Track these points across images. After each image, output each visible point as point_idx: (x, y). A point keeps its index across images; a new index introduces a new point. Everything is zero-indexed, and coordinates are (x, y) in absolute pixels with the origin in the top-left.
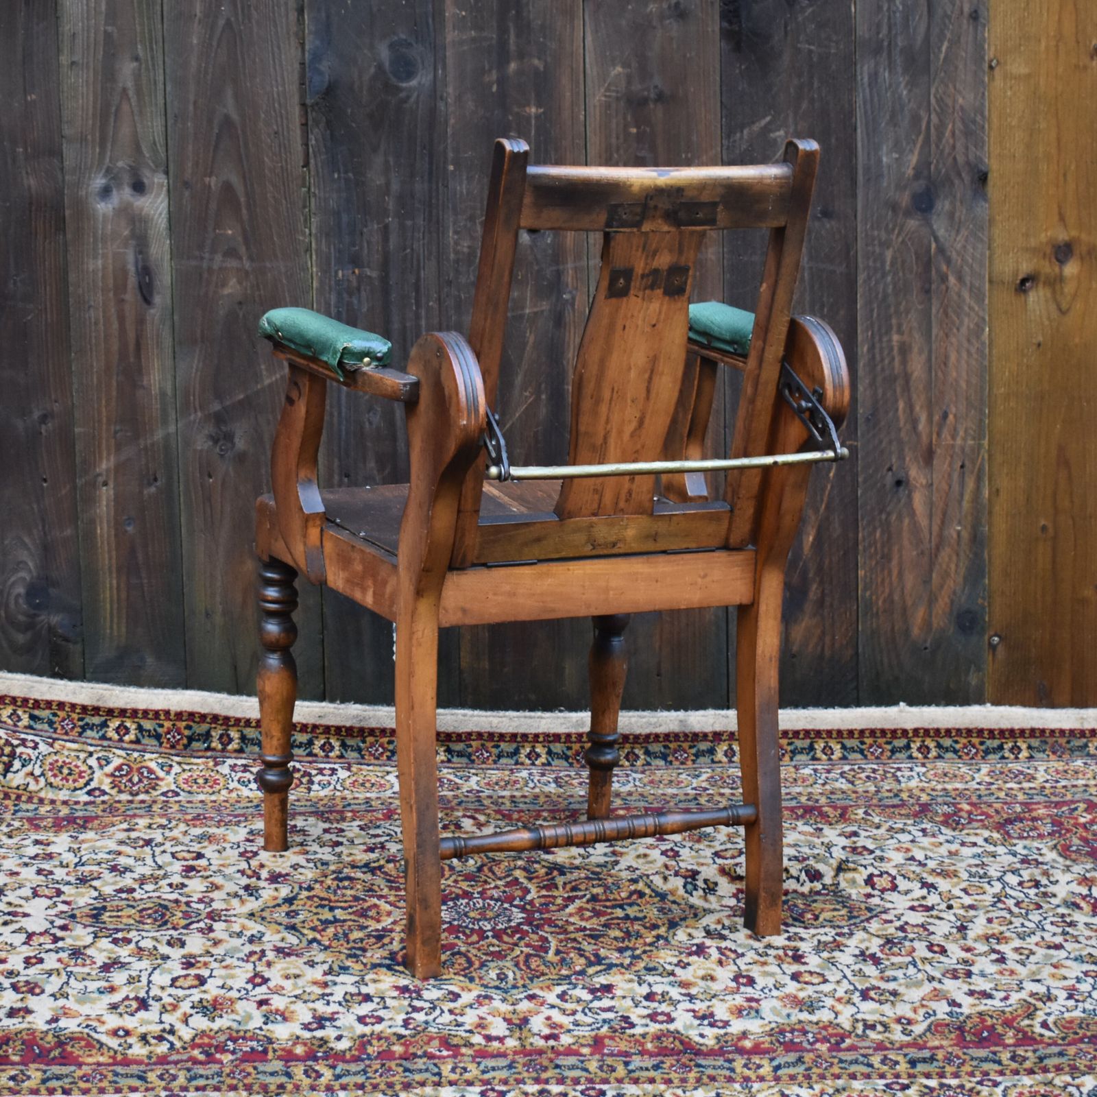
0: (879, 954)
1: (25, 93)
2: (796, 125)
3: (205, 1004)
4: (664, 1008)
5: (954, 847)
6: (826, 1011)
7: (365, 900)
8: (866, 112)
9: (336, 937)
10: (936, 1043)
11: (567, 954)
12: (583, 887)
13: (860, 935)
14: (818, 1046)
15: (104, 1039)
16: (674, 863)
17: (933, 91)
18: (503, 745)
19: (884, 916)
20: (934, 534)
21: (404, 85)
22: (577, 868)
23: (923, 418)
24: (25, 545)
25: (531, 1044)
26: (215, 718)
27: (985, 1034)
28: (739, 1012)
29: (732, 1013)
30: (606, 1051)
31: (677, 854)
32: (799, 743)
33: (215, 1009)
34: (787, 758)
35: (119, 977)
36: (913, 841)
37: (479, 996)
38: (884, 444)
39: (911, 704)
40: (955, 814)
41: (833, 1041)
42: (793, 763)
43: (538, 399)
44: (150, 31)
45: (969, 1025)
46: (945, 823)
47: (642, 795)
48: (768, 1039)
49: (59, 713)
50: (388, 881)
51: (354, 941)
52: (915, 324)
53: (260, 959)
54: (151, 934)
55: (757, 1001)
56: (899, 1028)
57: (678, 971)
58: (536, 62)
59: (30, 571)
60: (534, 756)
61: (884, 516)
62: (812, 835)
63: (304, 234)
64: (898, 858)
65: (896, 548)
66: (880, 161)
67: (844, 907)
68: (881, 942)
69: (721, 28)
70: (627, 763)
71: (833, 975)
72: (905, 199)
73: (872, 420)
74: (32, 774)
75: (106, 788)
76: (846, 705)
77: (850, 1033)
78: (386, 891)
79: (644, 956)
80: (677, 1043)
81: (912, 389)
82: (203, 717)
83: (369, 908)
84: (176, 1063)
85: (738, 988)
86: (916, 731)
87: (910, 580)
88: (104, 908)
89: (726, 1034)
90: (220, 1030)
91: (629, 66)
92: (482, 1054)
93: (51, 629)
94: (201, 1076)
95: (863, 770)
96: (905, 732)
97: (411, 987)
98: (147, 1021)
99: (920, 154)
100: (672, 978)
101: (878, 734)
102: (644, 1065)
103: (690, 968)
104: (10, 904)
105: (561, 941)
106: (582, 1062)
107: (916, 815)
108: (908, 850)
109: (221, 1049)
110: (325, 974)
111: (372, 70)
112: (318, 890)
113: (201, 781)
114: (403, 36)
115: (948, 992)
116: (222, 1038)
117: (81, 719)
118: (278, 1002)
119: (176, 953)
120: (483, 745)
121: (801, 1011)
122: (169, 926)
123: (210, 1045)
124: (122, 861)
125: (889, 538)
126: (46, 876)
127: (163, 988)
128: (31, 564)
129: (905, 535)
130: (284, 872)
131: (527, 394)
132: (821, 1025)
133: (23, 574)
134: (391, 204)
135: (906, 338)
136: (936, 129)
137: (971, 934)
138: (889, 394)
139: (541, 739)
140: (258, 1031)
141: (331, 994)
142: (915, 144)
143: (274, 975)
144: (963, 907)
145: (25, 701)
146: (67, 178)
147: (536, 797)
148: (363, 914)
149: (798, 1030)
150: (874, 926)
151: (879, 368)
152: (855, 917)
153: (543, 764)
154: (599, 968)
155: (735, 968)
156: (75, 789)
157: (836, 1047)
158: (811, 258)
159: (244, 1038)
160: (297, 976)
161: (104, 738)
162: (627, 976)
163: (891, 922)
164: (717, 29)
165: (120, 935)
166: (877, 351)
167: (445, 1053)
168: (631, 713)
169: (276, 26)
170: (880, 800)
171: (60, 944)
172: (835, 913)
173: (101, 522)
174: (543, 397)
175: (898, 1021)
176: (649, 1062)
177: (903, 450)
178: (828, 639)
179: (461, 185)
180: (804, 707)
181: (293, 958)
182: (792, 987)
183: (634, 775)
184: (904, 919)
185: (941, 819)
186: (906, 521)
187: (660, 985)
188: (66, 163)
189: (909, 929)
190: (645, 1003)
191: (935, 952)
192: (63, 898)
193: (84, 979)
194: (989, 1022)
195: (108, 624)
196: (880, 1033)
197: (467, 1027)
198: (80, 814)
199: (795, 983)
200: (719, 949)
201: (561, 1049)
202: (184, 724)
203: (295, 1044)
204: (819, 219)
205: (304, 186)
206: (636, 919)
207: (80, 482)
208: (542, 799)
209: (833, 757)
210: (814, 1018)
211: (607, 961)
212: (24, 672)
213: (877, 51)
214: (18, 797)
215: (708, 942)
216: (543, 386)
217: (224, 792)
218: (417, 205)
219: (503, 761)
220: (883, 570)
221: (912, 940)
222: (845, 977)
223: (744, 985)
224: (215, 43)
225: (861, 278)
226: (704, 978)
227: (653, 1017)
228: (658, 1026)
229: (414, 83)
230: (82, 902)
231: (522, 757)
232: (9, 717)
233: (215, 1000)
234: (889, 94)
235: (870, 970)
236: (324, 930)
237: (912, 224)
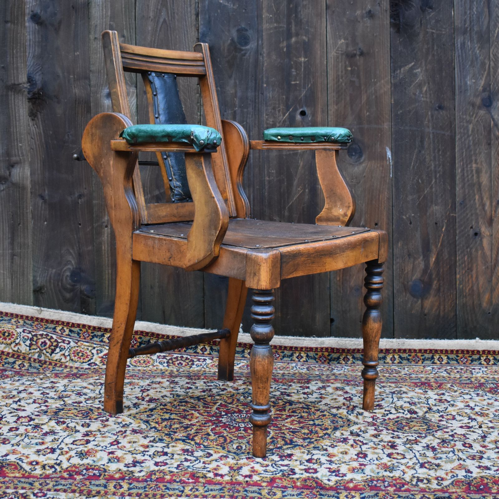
0: (436, 447)
1: (74, 51)
2: (426, 66)
3: (83, 452)
4: (315, 466)
5: (490, 402)
6: (399, 472)
7: (188, 411)
8: (459, 61)
9: (166, 426)
10: (454, 490)
11: (277, 439)
12: (298, 412)
13: (430, 437)
14: (389, 488)
15: (24, 465)
16: (348, 403)
17: (491, 51)
18: (286, 352)
19: (445, 430)
20: (493, 259)
21: (244, 48)
22: (300, 403)
23: (488, 203)
24: (71, 254)
25: (236, 479)
26: (153, 334)
27: (482, 487)
28: (353, 470)
29: (349, 470)
30: (275, 485)
31: (351, 399)
32: (427, 356)
33: (86, 455)
34: (420, 362)
35: (49, 438)
36: (471, 399)
37: (222, 456)
38: (469, 216)
39: (482, 338)
40: (496, 388)
41: (398, 486)
42: (423, 365)
43: (304, 192)
44: (130, 24)
45: (474, 482)
46: (490, 392)
47: (345, 375)
48: (363, 483)
49: (83, 329)
50: (205, 404)
51: (173, 429)
52: (483, 160)
53: (122, 434)
54: (76, 421)
55: (365, 465)
56: (436, 482)
57: (329, 449)
58: (304, 37)
59: (73, 265)
60: (299, 357)
61: (469, 250)
62: (421, 394)
63: (197, 115)
64: (461, 405)
65: (475, 265)
66: (466, 83)
67: (426, 425)
68: (439, 441)
69: (390, 22)
70: (344, 362)
71: (409, 455)
72: (478, 101)
73: (463, 204)
74: (64, 355)
75: (98, 363)
76: (450, 338)
77: (408, 483)
78: (201, 408)
79: (315, 443)
80: (314, 483)
81: (482, 190)
82: (147, 333)
83: (188, 415)
84: (52, 478)
85: (357, 459)
86: (484, 351)
87: (481, 281)
88: (63, 409)
89: (342, 480)
90: (83, 464)
91: (348, 40)
92: (210, 482)
93: (81, 292)
94: (61, 484)
95: (456, 369)
96: (478, 352)
97: (190, 450)
98: (50, 459)
99: (485, 80)
100: (325, 452)
101: (465, 353)
102: (292, 493)
103: (336, 448)
104: (20, 405)
105: (276, 433)
106: (260, 489)
107: (476, 388)
108: (467, 402)
109: (78, 473)
110: (150, 442)
111: (229, 41)
112: (169, 407)
113: (142, 362)
114: (243, 26)
115: (467, 466)
116: (82, 468)
117: (92, 333)
118: (119, 453)
119: (83, 430)
120: (276, 351)
121: (386, 471)
122: (88, 418)
123: (73, 471)
124: (85, 391)
125: (471, 260)
126: (44, 395)
127: (67, 444)
128: (73, 262)
129: (479, 259)
130: (156, 398)
131: (299, 189)
132: (394, 478)
133: (70, 266)
134: (237, 101)
135: (479, 166)
136: (493, 69)
137: (488, 440)
138: (471, 192)
139: (304, 350)
140: (102, 466)
141: (148, 451)
142: (483, 76)
143: (124, 442)
144: (488, 427)
145: (68, 323)
146: (92, 89)
147: (295, 374)
148: (185, 417)
149: (381, 480)
150: (439, 434)
151: (466, 180)
152: (430, 430)
153: (304, 361)
154: (289, 446)
155: (360, 449)
156: (83, 362)
157: (399, 490)
158: (433, 128)
159: (93, 469)
160: (134, 442)
161: (102, 341)
162: (303, 450)
163: (448, 432)
164: (388, 22)
165: (62, 420)
166: (465, 171)
167: (191, 481)
168: (346, 339)
169: (186, 22)
170: (460, 381)
171: (31, 423)
172: (421, 428)
173: (104, 244)
174: (307, 190)
175: (437, 478)
176: (295, 492)
177: (478, 218)
178: (442, 307)
179: (269, 93)
180: (430, 339)
181: (139, 434)
182: (386, 460)
183: (346, 367)
184: (455, 431)
185: (488, 390)
186: (480, 252)
187: (317, 455)
188: (92, 83)
189: (456, 436)
190: (306, 464)
191: (466, 447)
192: (46, 404)
193: (32, 438)
194: (486, 481)
195: (107, 291)
196: (425, 484)
197: (208, 469)
198: (80, 373)
199: (388, 459)
200: (354, 440)
201: (252, 482)
202: (138, 336)
203: (116, 473)
204: (437, 110)
205: (198, 93)
206: (319, 425)
207: (95, 225)
208: (297, 375)
209: (443, 362)
210: (391, 475)
211: (296, 443)
212: (69, 310)
213: (465, 33)
214: (56, 365)
215: (350, 437)
216: (307, 185)
217: (151, 367)
218: (249, 102)
219: (285, 359)
220: (468, 275)
221: (455, 441)
222: (415, 456)
223: (361, 458)
224: (158, 29)
225: (457, 137)
226: (342, 453)
227: (306, 471)
228: (308, 475)
229: (248, 47)
230: (54, 406)
231: (294, 358)
232: (60, 330)
233: (88, 451)
234: (470, 52)
235: (430, 454)
236: (161, 423)
237: (482, 112)
